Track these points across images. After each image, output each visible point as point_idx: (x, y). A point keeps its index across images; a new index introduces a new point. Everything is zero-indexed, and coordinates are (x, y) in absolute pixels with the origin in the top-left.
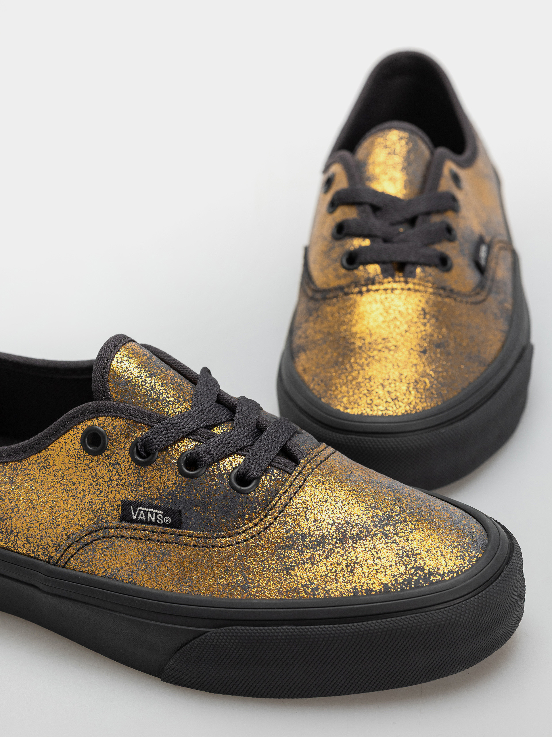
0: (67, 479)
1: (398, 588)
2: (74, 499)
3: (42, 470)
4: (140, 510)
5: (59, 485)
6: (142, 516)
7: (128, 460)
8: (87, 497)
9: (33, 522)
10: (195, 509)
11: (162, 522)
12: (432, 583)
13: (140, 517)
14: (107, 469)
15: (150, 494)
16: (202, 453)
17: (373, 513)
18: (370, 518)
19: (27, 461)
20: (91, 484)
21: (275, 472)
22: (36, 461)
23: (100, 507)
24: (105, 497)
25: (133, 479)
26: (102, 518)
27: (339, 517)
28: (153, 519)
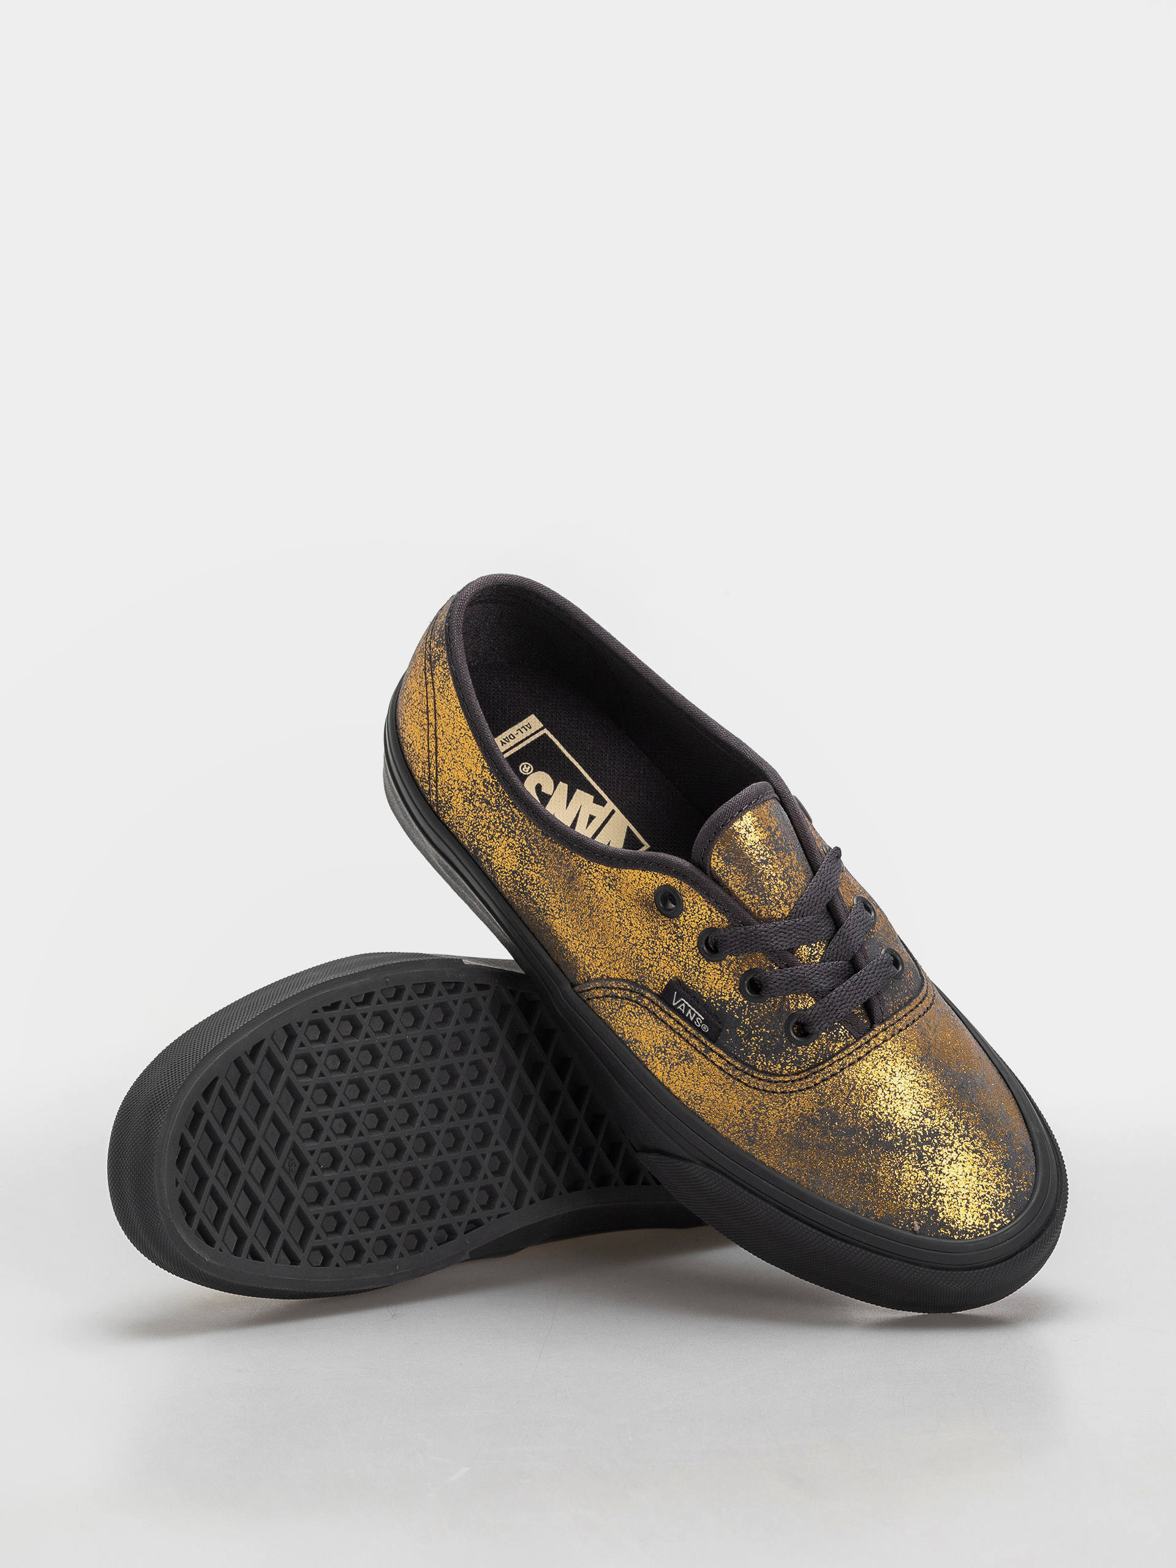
0: (626, 914)
1: (901, 1225)
2: (625, 941)
3: (606, 886)
4: (682, 1002)
5: (617, 915)
6: (682, 1007)
7: (693, 942)
8: (638, 947)
9: (575, 938)
10: (739, 1032)
11: (699, 1026)
12: (937, 1236)
13: (679, 1007)
14: (669, 935)
15: (701, 989)
16: (772, 982)
17: (921, 1122)
18: (916, 1127)
19: (595, 865)
20: (648, 938)
21: (840, 1032)
22: (604, 873)
23: (646, 968)
24: (655, 961)
25: (690, 963)
26: (643, 981)
27: (883, 1112)
28: (692, 1019)
